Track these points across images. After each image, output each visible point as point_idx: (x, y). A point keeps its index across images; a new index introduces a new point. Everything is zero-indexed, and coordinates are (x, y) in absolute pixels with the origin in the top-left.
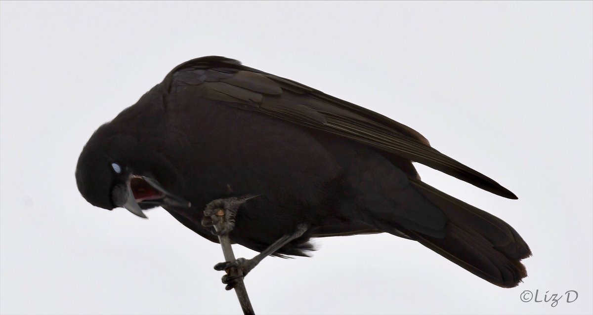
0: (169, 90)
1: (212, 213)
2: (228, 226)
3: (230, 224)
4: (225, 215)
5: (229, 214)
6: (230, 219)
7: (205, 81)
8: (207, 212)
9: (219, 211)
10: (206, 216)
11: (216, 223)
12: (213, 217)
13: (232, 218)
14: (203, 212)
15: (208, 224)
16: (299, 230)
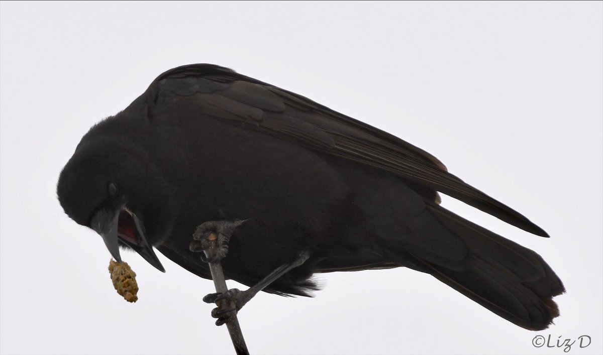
0: (156, 100)
1: (201, 237)
2: (220, 252)
3: (223, 250)
4: (217, 240)
5: (222, 239)
6: (223, 244)
7: (197, 92)
8: (197, 235)
9: (209, 235)
10: (196, 240)
11: (206, 248)
12: (203, 241)
13: (225, 243)
14: (192, 236)
15: (197, 249)
16: (299, 258)
